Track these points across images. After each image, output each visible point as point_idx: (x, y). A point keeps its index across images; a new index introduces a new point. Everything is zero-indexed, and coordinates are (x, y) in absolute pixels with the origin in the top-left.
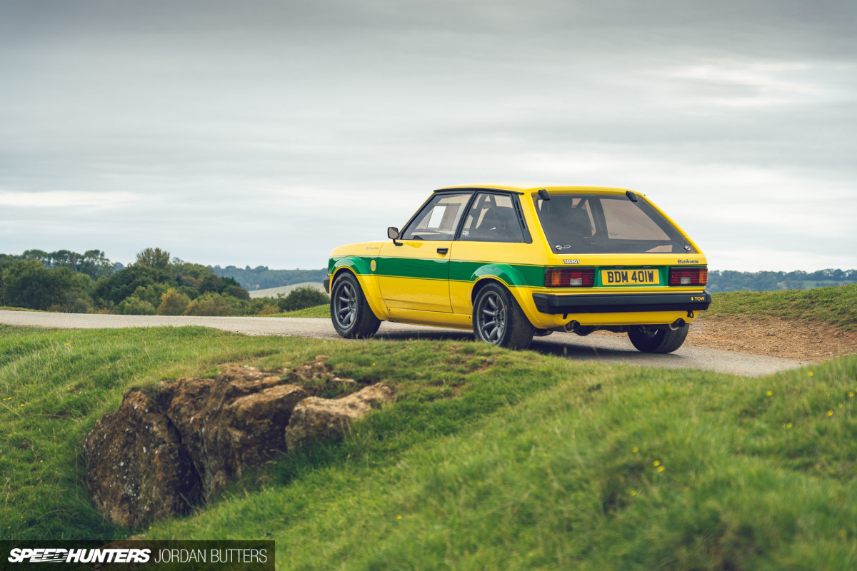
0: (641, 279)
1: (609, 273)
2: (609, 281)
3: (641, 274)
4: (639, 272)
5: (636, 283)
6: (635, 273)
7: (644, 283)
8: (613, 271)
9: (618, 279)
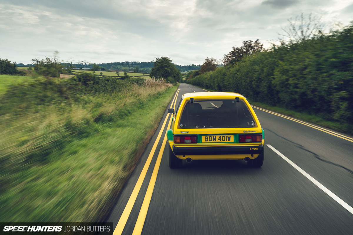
0: (224, 139)
1: (206, 137)
2: (206, 141)
3: (224, 138)
4: (223, 137)
5: (220, 142)
6: (220, 137)
7: (225, 141)
8: (208, 136)
9: (211, 140)
